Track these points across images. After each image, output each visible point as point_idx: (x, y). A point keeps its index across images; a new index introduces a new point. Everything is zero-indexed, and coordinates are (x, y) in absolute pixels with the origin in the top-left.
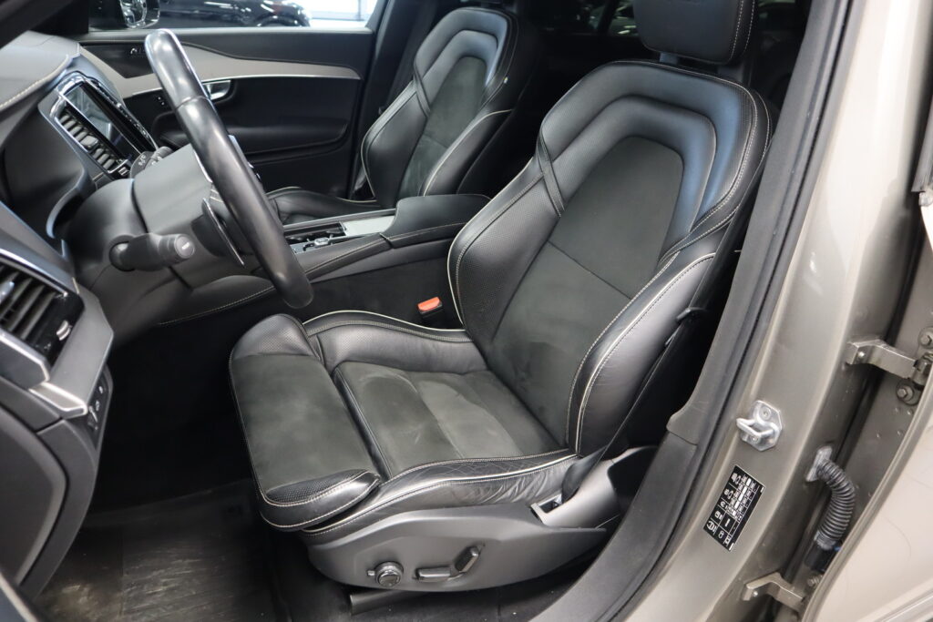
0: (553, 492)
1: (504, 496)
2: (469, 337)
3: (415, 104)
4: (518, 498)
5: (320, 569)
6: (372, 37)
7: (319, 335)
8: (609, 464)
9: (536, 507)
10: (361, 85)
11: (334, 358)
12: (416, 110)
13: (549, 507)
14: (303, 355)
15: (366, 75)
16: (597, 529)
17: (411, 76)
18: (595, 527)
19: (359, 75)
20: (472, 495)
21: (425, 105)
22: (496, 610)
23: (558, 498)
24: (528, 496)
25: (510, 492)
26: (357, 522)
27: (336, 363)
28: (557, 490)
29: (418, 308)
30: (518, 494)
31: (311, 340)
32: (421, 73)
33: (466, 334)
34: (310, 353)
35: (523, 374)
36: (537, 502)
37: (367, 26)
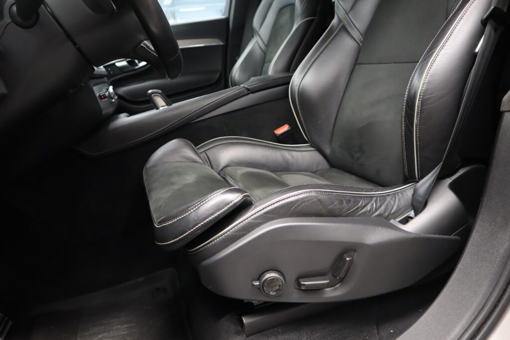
0: (406, 210)
1: (364, 210)
2: (313, 147)
3: (257, 48)
4: (377, 213)
5: (209, 287)
6: (227, 20)
7: (207, 152)
8: (449, 181)
9: (395, 222)
10: (225, 48)
11: (218, 165)
12: (258, 52)
13: (406, 221)
14: (195, 162)
15: (227, 41)
16: (452, 237)
17: (252, 33)
18: (451, 235)
19: (223, 42)
20: (336, 205)
21: (263, 46)
22: (375, 328)
23: (412, 214)
24: (385, 212)
25: (368, 208)
26: (237, 231)
27: (221, 168)
28: (408, 209)
29: (274, 133)
30: (376, 210)
31: (201, 155)
32: (257, 29)
33: (311, 146)
34: (201, 161)
35: (357, 155)
36: (395, 218)
37: (223, 15)
